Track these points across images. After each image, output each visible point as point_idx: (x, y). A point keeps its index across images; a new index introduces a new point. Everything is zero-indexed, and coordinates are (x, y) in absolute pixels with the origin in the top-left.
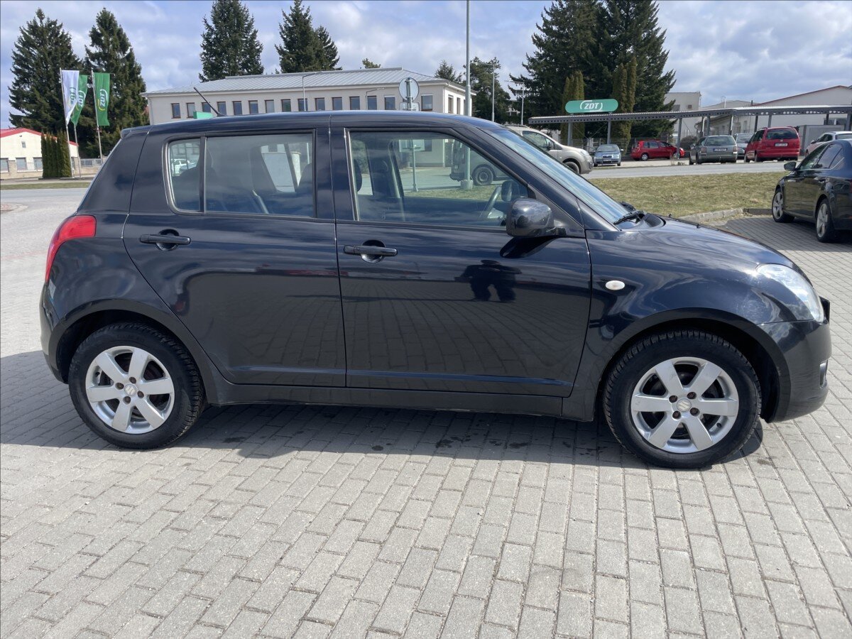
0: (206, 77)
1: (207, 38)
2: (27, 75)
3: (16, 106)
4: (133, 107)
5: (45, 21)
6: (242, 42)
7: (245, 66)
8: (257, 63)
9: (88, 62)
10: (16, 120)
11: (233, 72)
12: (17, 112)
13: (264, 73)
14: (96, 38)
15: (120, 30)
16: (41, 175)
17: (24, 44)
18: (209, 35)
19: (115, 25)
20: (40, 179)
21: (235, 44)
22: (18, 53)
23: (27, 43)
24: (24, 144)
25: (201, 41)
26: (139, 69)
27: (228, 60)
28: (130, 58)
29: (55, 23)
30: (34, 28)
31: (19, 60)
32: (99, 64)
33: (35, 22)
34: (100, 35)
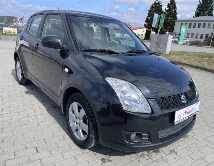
0: (195, 17)
1: (198, 6)
2: (150, 15)
3: (146, 22)
4: (172, 24)
5: (158, 2)
6: (209, 7)
7: (208, 14)
8: (212, 13)
9: (165, 12)
10: (145, 25)
11: (203, 15)
12: (146, 24)
13: (213, 16)
14: (168, 6)
15: (175, 4)
16: (144, 39)
17: (151, 7)
18: (200, 5)
19: (174, 2)
20: (143, 39)
21: (206, 7)
22: (150, 9)
23: (152, 7)
24: (144, 31)
25: (197, 6)
26: (177, 14)
27: (203, 12)
28: (175, 11)
29: (160, 2)
30: (155, 3)
31: (150, 11)
32: (167, 12)
33: (155, 2)
34: (170, 5)
